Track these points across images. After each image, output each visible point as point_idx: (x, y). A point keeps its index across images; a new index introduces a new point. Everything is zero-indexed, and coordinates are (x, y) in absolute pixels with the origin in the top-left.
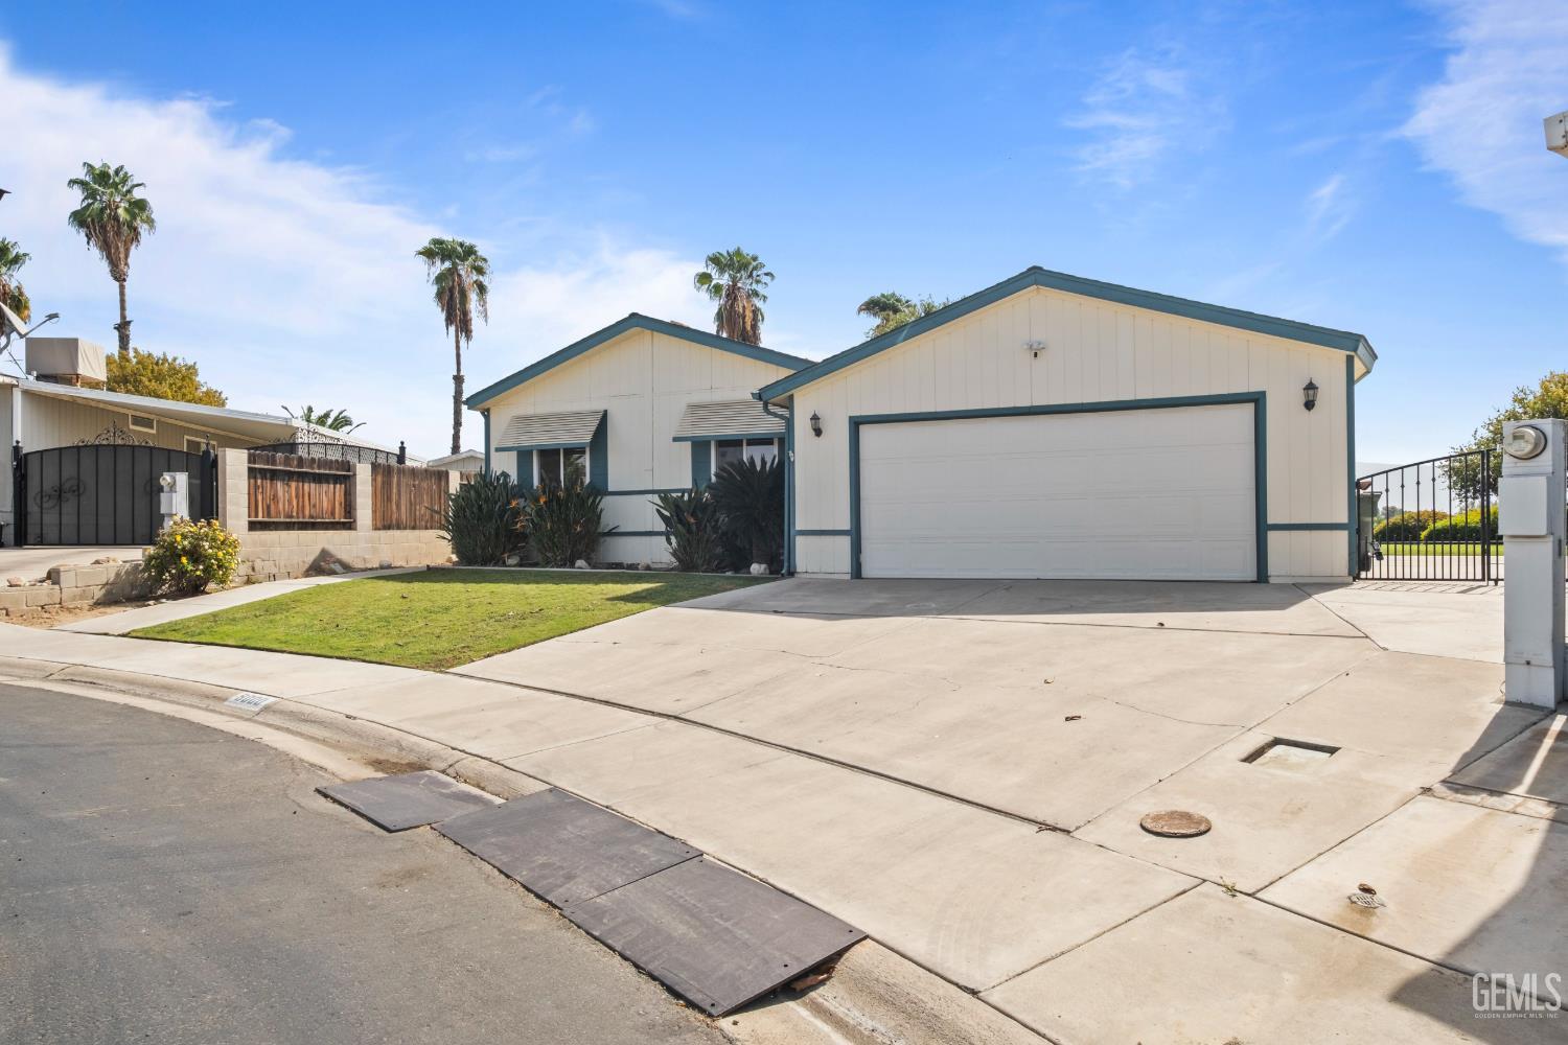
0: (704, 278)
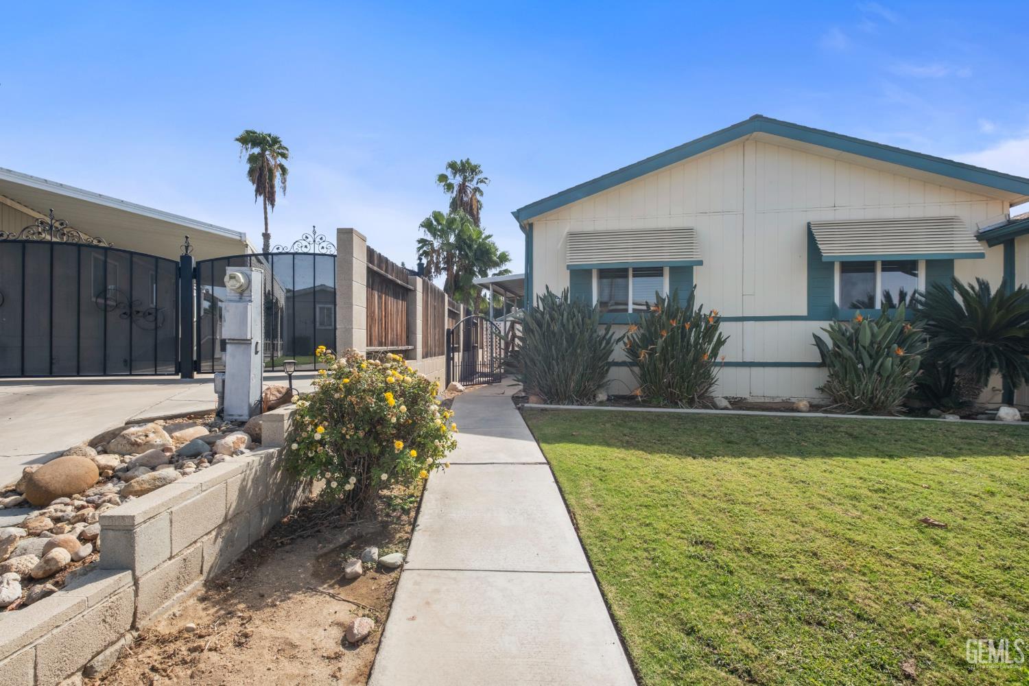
0: (443, 178)
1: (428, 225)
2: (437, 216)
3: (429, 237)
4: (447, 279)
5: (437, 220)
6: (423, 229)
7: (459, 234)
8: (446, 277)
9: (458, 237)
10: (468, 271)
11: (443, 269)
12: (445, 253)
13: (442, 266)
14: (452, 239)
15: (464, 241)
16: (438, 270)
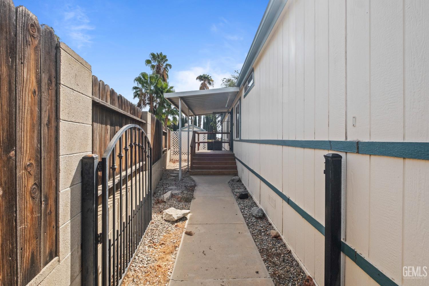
1: (139, 80)
2: (144, 75)
3: (140, 86)
4: (150, 109)
5: (144, 77)
6: (136, 82)
7: (156, 85)
8: (149, 108)
9: (156, 87)
10: (161, 105)
11: (147, 103)
12: (149, 95)
13: (147, 102)
14: (152, 88)
15: (159, 89)
16: (145, 105)
